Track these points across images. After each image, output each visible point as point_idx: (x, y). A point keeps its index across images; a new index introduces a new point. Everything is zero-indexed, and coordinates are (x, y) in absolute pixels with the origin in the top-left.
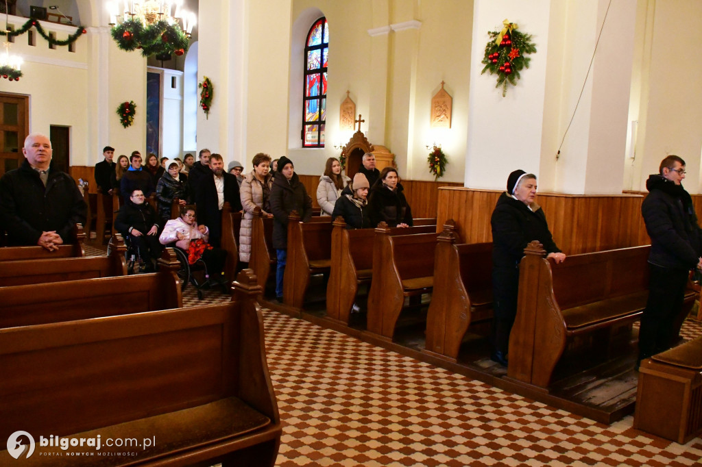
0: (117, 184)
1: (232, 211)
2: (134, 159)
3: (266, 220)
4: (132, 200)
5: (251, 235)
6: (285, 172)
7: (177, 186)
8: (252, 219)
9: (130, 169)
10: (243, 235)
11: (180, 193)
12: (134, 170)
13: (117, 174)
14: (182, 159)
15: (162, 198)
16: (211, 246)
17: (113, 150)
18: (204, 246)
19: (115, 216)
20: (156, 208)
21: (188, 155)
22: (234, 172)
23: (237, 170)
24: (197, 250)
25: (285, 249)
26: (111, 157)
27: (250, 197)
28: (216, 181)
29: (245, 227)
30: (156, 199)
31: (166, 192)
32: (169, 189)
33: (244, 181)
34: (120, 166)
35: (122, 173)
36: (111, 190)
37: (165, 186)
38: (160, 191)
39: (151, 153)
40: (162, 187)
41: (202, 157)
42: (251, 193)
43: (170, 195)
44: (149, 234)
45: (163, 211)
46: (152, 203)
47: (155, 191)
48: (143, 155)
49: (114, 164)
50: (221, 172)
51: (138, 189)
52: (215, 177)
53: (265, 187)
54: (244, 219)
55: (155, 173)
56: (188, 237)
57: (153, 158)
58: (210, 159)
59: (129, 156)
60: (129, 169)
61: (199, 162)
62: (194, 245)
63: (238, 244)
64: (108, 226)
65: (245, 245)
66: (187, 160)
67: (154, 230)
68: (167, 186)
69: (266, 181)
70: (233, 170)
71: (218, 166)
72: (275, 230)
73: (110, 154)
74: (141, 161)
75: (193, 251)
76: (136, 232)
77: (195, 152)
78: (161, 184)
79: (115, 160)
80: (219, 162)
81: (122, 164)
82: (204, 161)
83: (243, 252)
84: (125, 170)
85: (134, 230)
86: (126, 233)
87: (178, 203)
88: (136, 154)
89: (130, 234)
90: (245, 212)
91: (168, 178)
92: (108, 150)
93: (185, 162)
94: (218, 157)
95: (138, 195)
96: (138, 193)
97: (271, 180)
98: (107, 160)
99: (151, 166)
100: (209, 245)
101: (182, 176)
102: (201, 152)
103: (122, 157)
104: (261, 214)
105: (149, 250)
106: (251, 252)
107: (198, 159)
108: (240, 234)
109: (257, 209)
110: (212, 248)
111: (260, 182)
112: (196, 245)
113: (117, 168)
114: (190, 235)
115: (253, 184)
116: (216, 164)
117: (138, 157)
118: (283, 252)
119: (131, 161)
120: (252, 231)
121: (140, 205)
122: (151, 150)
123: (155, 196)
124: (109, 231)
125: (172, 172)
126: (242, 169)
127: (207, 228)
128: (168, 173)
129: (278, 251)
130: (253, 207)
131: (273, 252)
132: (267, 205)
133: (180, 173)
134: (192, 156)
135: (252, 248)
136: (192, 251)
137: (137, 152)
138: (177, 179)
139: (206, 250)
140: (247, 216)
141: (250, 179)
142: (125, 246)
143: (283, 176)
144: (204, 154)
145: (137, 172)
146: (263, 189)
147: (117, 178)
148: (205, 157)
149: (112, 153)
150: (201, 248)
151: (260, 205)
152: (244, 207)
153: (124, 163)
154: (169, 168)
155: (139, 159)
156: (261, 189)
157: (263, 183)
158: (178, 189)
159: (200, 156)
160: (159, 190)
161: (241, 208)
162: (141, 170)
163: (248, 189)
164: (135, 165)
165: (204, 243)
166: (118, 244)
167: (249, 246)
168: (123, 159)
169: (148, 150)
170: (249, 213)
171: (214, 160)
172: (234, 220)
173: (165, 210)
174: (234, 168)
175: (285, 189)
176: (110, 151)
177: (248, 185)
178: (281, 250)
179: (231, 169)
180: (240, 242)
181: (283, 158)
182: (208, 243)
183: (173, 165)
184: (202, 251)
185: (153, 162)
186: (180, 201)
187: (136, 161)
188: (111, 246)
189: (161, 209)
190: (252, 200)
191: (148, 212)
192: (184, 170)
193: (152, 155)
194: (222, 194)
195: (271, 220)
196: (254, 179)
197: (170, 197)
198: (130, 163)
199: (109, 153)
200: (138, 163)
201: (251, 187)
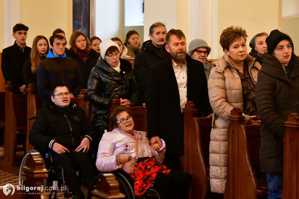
0: (32, 77)
1: (197, 115)
2: (56, 41)
3: (250, 129)
4: (53, 101)
5: (227, 153)
6: (279, 54)
7: (117, 79)
8: (229, 128)
9: (50, 55)
10: (214, 152)
11: (122, 89)
12: (56, 56)
13: (33, 64)
14: (123, 39)
15: (95, 98)
16: (168, 168)
17: (26, 29)
18: (157, 168)
19: (30, 124)
20: (87, 113)
21: (131, 33)
22: (196, 56)
23: (200, 52)
24: (147, 173)
25: (280, 174)
26: (23, 40)
27: (223, 95)
28: (175, 70)
29: (217, 140)
30: (87, 98)
31: (101, 88)
32: (106, 83)
33: (213, 71)
34: (37, 52)
35: (39, 61)
36: (24, 86)
37: (99, 80)
38: (94, 87)
39: (80, 30)
40: (95, 81)
41: (154, 34)
42: (225, 88)
43: (108, 92)
44: (78, 150)
45: (97, 116)
46: (81, 105)
47: (86, 88)
48: (68, 34)
49: (28, 49)
50: (184, 57)
51: (62, 85)
52: (175, 64)
53: (245, 78)
54: (215, 127)
55: (85, 59)
56: (134, 155)
57: (81, 37)
58: (168, 37)
59: (48, 35)
60: (48, 56)
61: (150, 41)
62: (143, 168)
63: (208, 165)
64: (20, 139)
65: (218, 168)
66: (131, 40)
67: (85, 144)
68: (104, 79)
69: (246, 69)
70: (196, 53)
71: (180, 46)
72: (263, 143)
73: (23, 35)
74: (65, 44)
75: (142, 175)
76: (58, 148)
77: (142, 28)
78: (94, 77)
79: (29, 43)
80: (182, 41)
81: (41, 48)
82: (156, 40)
83: (216, 178)
84: (43, 57)
85: (56, 144)
86: (44, 150)
87: (118, 103)
88: (58, 34)
89: (51, 151)
90: (216, 117)
91: (105, 68)
92: (20, 28)
93: (127, 43)
94: (179, 34)
95: (61, 94)
96: (61, 90)
97: (254, 67)
98: (19, 44)
99: (79, 50)
100: (165, 167)
101: (124, 63)
102: (153, 27)
103: (39, 38)
104: (241, 120)
105: (77, 174)
106: (227, 178)
107: (147, 38)
108: (210, 151)
109: (235, 111)
110: (169, 171)
111: (238, 71)
112: (146, 167)
113: (32, 55)
114: (137, 151)
115: (227, 74)
116: (177, 44)
117: (62, 38)
118: (276, 178)
119: (52, 44)
120: (228, 146)
121: (65, 108)
122: (79, 27)
123: (86, 94)
124: (21, 146)
125: (111, 60)
126: (208, 50)
127: (164, 142)
128: (105, 62)
129: (268, 176)
130: (229, 109)
131: (260, 176)
132: (249, 105)
133: (121, 60)
134: (136, 33)
135: (228, 172)
136: (140, 175)
137: (59, 31)
138: (118, 69)
139: (160, 174)
140: (219, 123)
141: (221, 66)
142: (45, 170)
143: (275, 59)
144: (156, 30)
145: (59, 59)
146: (242, 80)
147: (33, 68)
148: (158, 33)
149: (25, 34)
150: (154, 172)
151: (238, 105)
152: (215, 110)
153: (43, 47)
154: (107, 54)
155: (63, 41)
156: (239, 81)
157: (241, 71)
158: (119, 83)
159: (151, 32)
160: (92, 84)
161: (210, 110)
162: (65, 56)
163: (219, 82)
164: (58, 50)
165: (157, 164)
166: (35, 169)
167: (224, 169)
168: (42, 41)
169: (75, 26)
170: (223, 118)
171: (174, 39)
172: (201, 128)
173: (100, 115)
174: (196, 50)
175: (280, 80)
176: (23, 31)
177: (220, 76)
178: (272, 174)
179: (193, 52)
180: (210, 163)
181: (275, 33)
182: (164, 163)
183: (111, 50)
184: (154, 175)
185: (81, 43)
186: (122, 100)
187: (58, 44)
188: (25, 171)
189: (95, 113)
190: (227, 99)
191: (76, 118)
192: (125, 54)
193: (78, 34)
194: (185, 90)
195: (257, 128)
196: (228, 67)
197: (108, 96)
198: (50, 47)
199: (20, 33)
200: (61, 46)
201: (224, 79)
